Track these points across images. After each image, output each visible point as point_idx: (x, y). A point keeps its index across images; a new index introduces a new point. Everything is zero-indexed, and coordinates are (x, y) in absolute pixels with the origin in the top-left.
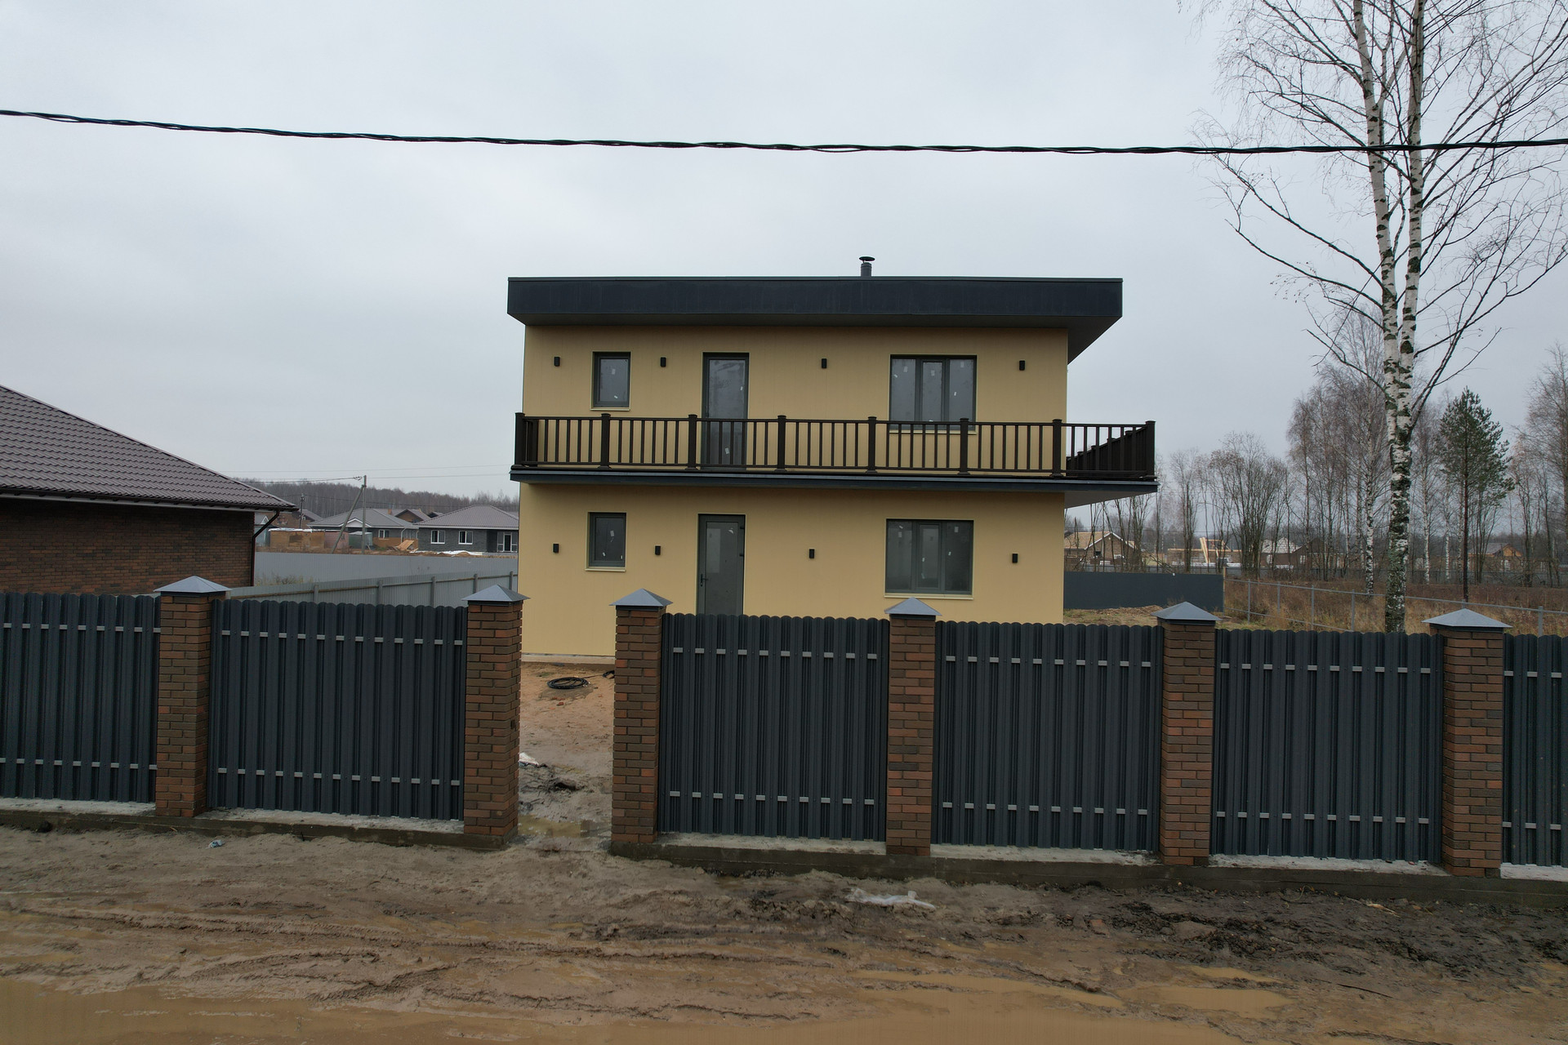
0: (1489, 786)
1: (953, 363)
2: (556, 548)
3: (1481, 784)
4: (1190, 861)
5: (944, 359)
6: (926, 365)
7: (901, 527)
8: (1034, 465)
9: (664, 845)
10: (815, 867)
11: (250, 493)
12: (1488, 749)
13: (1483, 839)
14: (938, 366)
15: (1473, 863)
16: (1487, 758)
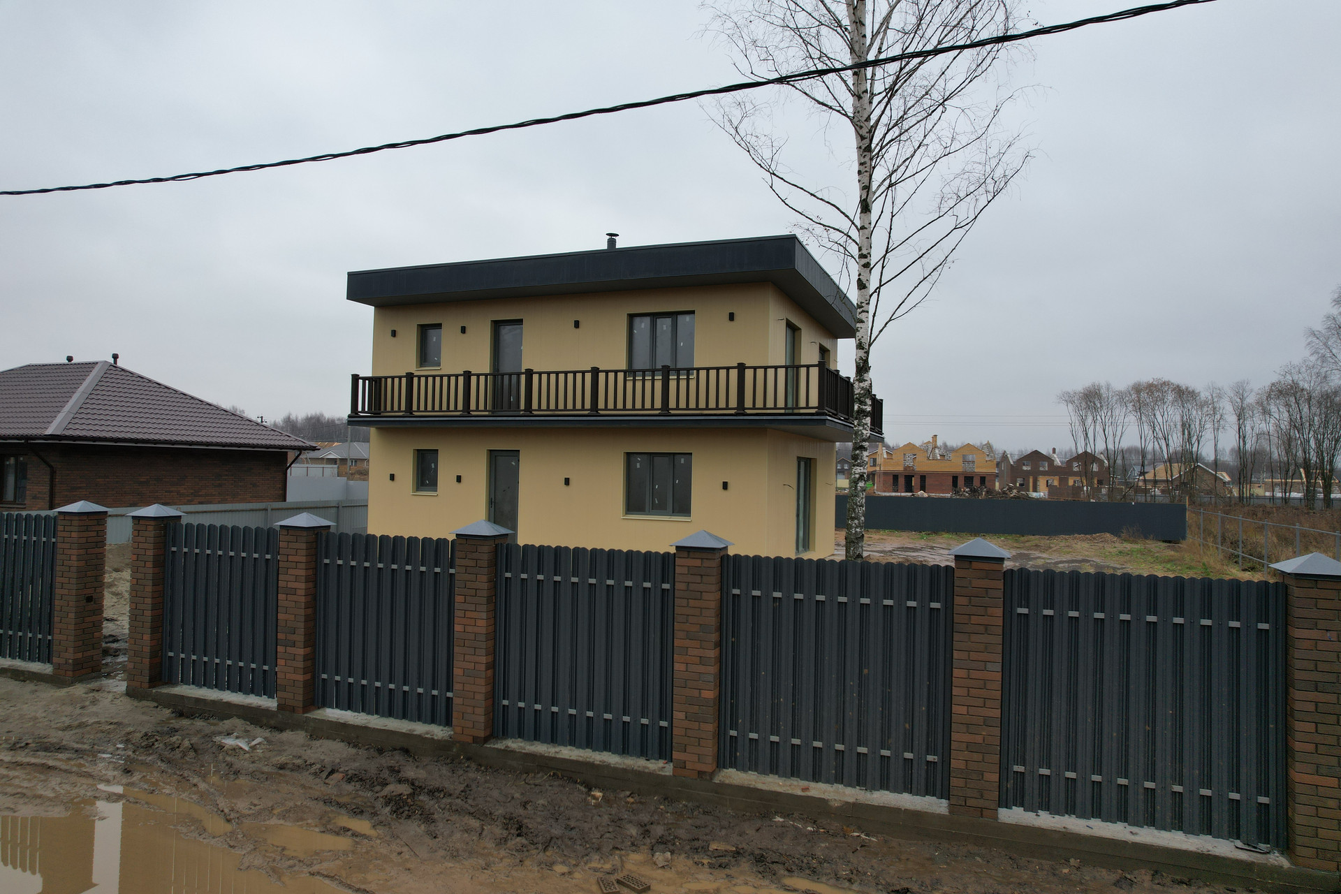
0: (703, 695)
1: (680, 318)
2: (392, 477)
3: (696, 693)
4: (470, 740)
5: (673, 315)
6: (659, 321)
7: (639, 459)
8: (722, 404)
9: (154, 691)
10: (237, 716)
11: (282, 438)
12: (702, 661)
13: (697, 744)
14: (668, 321)
15: (689, 766)
16: (701, 669)
